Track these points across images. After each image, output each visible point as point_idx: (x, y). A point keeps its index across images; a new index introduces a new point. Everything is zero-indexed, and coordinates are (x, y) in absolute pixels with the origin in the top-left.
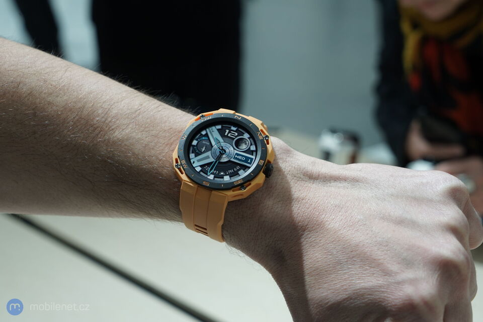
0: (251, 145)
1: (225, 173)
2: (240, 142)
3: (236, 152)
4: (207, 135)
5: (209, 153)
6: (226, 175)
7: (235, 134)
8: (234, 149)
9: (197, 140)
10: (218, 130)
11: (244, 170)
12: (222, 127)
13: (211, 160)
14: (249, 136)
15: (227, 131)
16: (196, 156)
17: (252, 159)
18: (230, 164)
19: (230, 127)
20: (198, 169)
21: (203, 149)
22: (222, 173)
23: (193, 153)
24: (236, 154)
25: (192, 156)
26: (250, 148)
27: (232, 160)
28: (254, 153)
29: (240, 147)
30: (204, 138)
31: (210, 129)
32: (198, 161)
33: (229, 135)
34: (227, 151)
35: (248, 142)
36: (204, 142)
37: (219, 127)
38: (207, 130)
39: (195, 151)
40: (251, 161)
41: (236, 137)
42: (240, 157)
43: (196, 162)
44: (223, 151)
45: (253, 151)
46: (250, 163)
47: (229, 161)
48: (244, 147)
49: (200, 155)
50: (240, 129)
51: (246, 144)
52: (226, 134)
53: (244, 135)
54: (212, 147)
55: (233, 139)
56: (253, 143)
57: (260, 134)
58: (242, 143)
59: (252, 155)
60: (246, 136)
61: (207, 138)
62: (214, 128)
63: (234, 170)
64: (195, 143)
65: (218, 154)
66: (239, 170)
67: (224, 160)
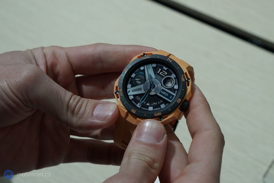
0: (175, 84)
1: (151, 104)
2: (168, 80)
3: (162, 88)
4: (144, 70)
5: (142, 86)
6: (151, 106)
7: (165, 73)
8: (162, 85)
9: (135, 73)
10: (153, 68)
11: (165, 104)
12: (157, 66)
13: (142, 92)
14: (175, 76)
15: (160, 70)
16: (132, 87)
17: (173, 96)
18: (155, 97)
19: (163, 67)
20: (131, 98)
22: (148, 104)
23: (130, 84)
25: (129, 86)
26: (173, 87)
27: (158, 94)
28: (176, 92)
29: (167, 85)
30: (141, 73)
31: (148, 66)
32: (133, 91)
33: (161, 73)
34: (156, 86)
35: (174, 81)
36: (140, 76)
37: (154, 65)
38: (145, 66)
39: (132, 83)
40: (172, 98)
41: (166, 75)
42: (164, 93)
43: (131, 91)
44: (152, 86)
45: (175, 90)
46: (171, 99)
47: (156, 95)
48: (169, 85)
49: (135, 86)
50: (170, 70)
51: (171, 83)
52: (158, 72)
53: (172, 75)
54: (145, 80)
55: (163, 77)
56: (177, 83)
57: (184, 76)
58: (168, 81)
59: (174, 93)
60: (173, 76)
61: (143, 73)
62: (150, 65)
63: (157, 103)
64: (133, 75)
65: (149, 88)
66: (161, 104)
67: (152, 93)
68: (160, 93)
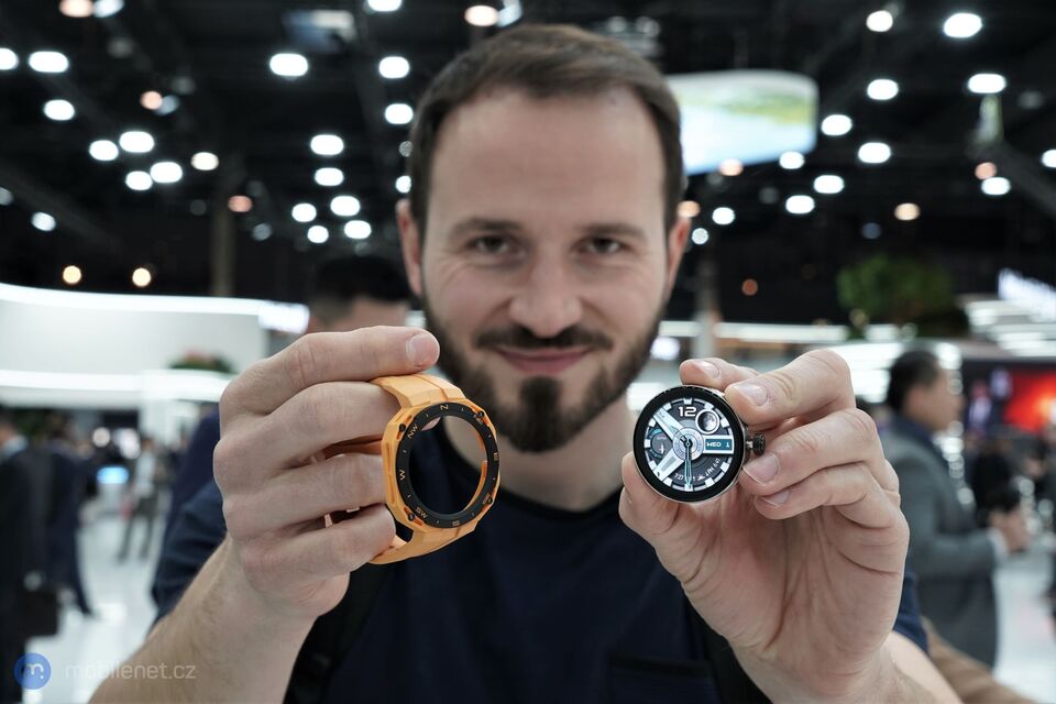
0: (720, 418)
1: (704, 475)
2: (704, 420)
3: (705, 437)
4: (657, 425)
5: (671, 454)
6: (707, 478)
7: (693, 410)
8: (701, 434)
9: (648, 438)
10: (668, 411)
11: (726, 462)
12: (671, 405)
13: (679, 462)
14: (712, 406)
15: (681, 408)
16: (657, 463)
18: (704, 459)
19: (682, 402)
20: (668, 482)
21: (662, 450)
22: (701, 478)
23: (651, 460)
24: (707, 440)
25: (652, 464)
26: (720, 425)
27: (706, 452)
28: (730, 431)
29: (707, 428)
30: (656, 432)
31: (658, 413)
32: (664, 469)
33: (686, 415)
34: (693, 440)
35: (715, 415)
36: (658, 438)
37: (668, 406)
38: (655, 417)
39: (653, 456)
40: (730, 445)
41: (696, 413)
42: (713, 444)
43: (661, 472)
44: (688, 444)
45: (726, 428)
47: (703, 455)
48: (712, 425)
49: (661, 459)
50: (696, 400)
51: (713, 420)
52: (681, 414)
53: (705, 407)
54: (672, 441)
55: (693, 418)
56: (722, 415)
58: (707, 421)
59: (728, 435)
60: (708, 407)
61: (659, 431)
62: (661, 410)
63: (713, 467)
64: (647, 443)
65: (684, 449)
66: (720, 464)
67: (695, 456)
68: (708, 448)
